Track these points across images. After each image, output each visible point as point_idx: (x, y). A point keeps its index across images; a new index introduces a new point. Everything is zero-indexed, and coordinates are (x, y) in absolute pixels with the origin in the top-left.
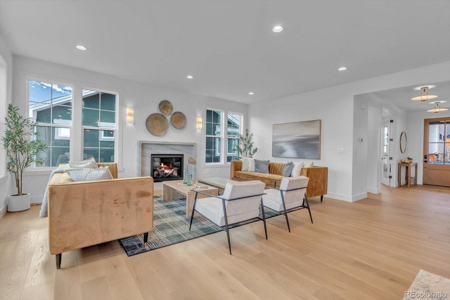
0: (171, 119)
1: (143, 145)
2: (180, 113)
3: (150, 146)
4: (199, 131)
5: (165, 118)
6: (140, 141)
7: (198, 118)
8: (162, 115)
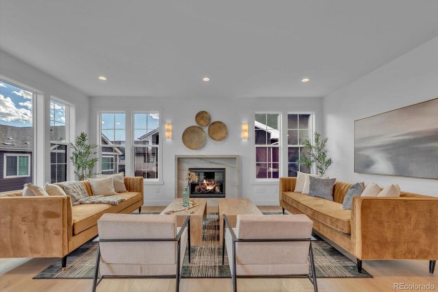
0: (209, 130)
1: (179, 160)
2: (220, 122)
3: (187, 160)
4: (245, 141)
5: (202, 130)
6: (175, 156)
7: (242, 125)
8: (199, 127)
